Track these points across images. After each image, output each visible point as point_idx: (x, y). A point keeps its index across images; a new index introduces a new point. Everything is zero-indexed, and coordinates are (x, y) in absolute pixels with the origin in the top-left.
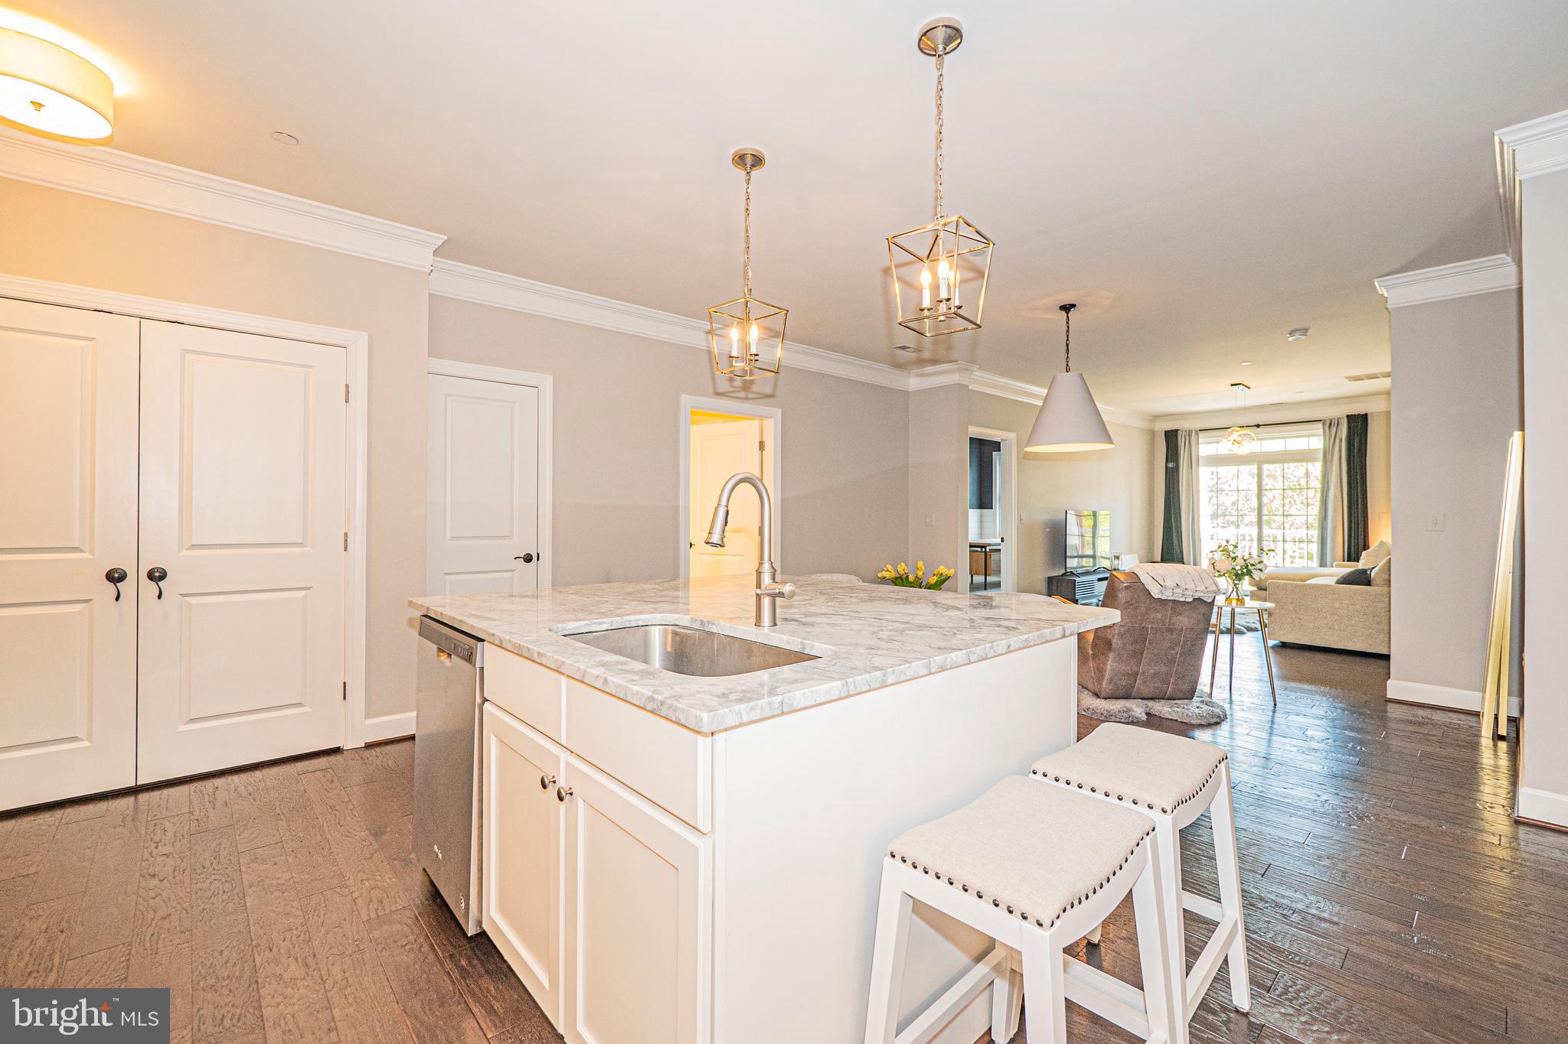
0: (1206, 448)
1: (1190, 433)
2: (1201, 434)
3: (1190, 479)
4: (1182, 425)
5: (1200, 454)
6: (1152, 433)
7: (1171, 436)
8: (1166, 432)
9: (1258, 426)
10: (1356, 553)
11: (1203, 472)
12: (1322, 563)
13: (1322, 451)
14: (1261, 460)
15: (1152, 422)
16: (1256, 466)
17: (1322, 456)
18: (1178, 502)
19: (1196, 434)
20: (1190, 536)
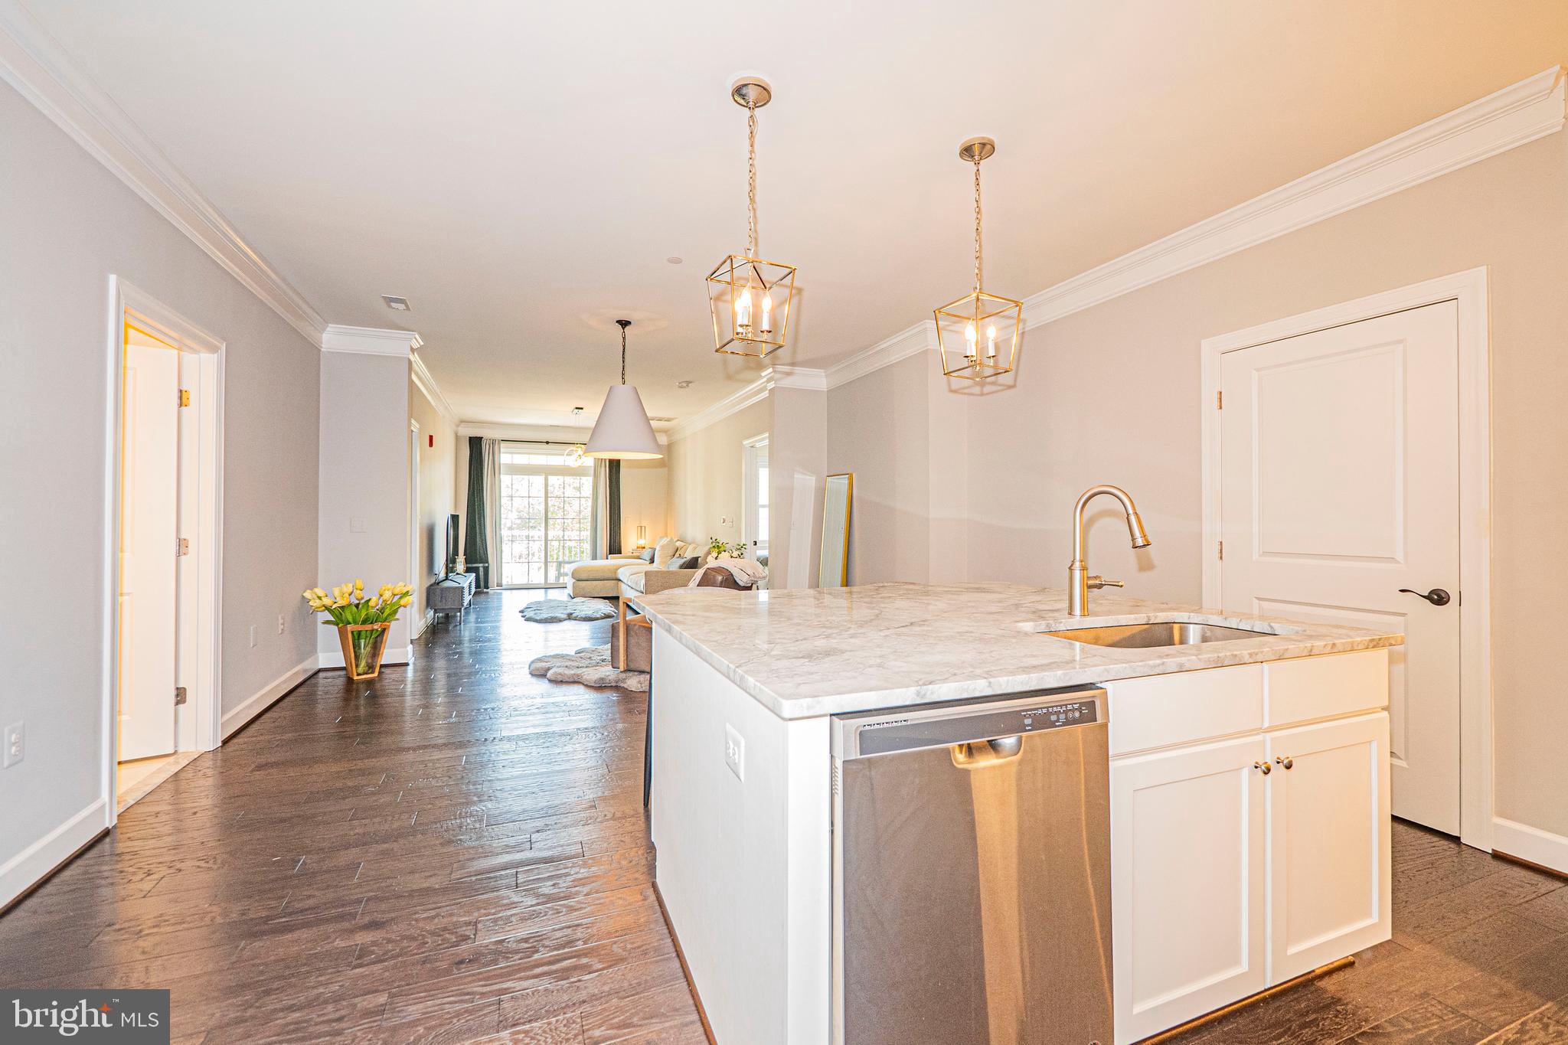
0: (506, 457)
1: (494, 442)
2: (503, 444)
3: (493, 485)
4: (486, 433)
5: (501, 462)
6: (457, 438)
7: (475, 443)
8: (470, 438)
9: (547, 443)
10: (615, 548)
11: (505, 479)
12: (594, 557)
13: (593, 468)
14: (548, 471)
15: (458, 426)
16: (543, 477)
17: (592, 472)
18: (483, 506)
19: (499, 444)
20: (493, 538)
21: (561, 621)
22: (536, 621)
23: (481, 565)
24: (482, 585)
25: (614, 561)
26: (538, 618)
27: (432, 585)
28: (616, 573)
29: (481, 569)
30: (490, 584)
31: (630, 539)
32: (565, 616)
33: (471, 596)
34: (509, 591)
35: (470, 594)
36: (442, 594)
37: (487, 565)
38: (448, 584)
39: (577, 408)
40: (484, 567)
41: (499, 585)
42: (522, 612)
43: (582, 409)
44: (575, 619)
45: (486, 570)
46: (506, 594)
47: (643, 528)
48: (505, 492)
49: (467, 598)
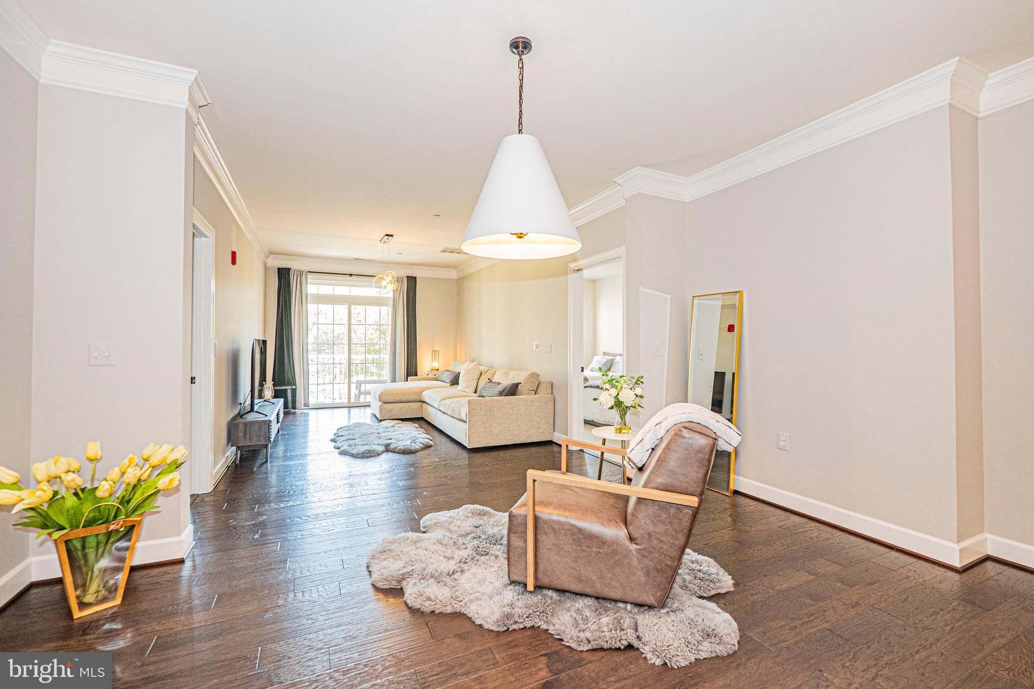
0: (313, 287)
1: (301, 273)
2: (310, 276)
4: (294, 265)
5: (308, 292)
6: (266, 268)
7: (284, 274)
8: (279, 269)
9: (351, 275)
10: (411, 371)
11: (312, 308)
12: (394, 380)
13: (392, 299)
14: (351, 301)
15: (267, 257)
16: (346, 306)
17: (391, 302)
18: (291, 333)
19: (306, 275)
20: (300, 361)
21: (379, 455)
22: (353, 456)
23: (290, 387)
24: (290, 408)
25: (413, 384)
26: (354, 452)
27: (234, 418)
28: (420, 395)
29: (289, 392)
30: (298, 405)
31: (425, 363)
32: (382, 448)
33: (279, 424)
34: (315, 411)
35: (278, 422)
36: (245, 429)
37: (294, 387)
38: (252, 417)
39: (387, 235)
40: (292, 389)
41: (306, 405)
42: (333, 441)
43: (392, 236)
44: (393, 451)
45: (294, 392)
46: (312, 413)
47: (437, 352)
48: (312, 319)
49: (275, 427)
